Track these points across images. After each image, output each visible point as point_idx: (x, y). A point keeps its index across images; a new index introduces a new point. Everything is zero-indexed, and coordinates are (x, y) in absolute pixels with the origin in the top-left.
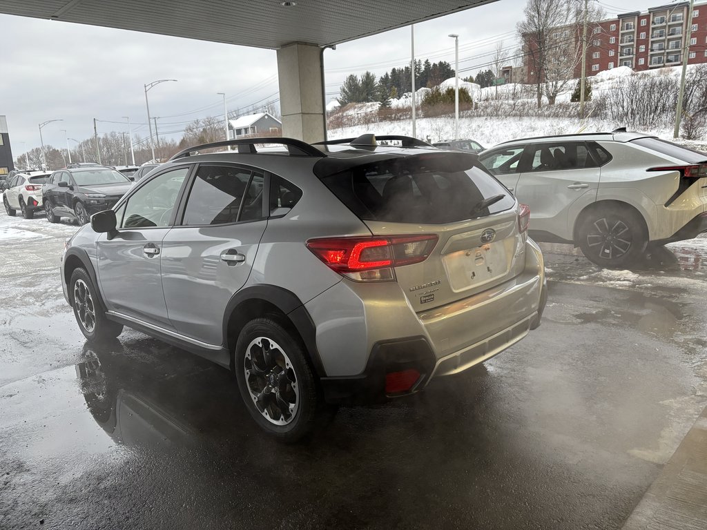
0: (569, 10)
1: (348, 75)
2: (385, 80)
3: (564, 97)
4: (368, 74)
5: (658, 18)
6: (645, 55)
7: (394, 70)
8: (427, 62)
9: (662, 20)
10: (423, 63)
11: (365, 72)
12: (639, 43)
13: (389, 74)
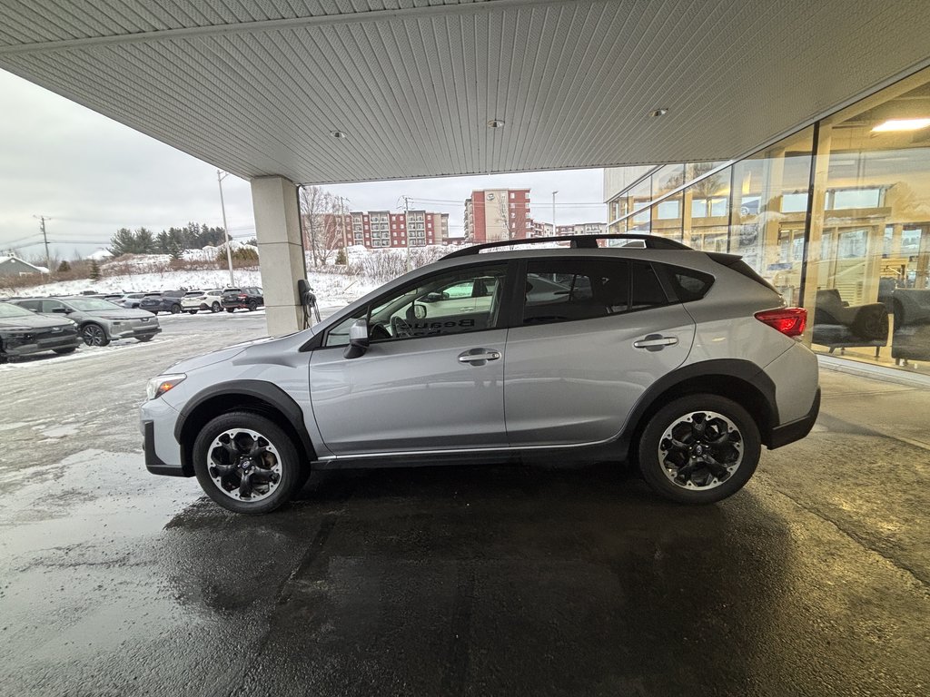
0: (327, 203)
1: (120, 229)
2: (163, 237)
3: (331, 261)
4: (143, 231)
5: (374, 218)
6: (369, 239)
7: (172, 229)
8: (204, 226)
9: (376, 220)
10: (201, 226)
11: (139, 228)
12: (365, 232)
13: (167, 232)
